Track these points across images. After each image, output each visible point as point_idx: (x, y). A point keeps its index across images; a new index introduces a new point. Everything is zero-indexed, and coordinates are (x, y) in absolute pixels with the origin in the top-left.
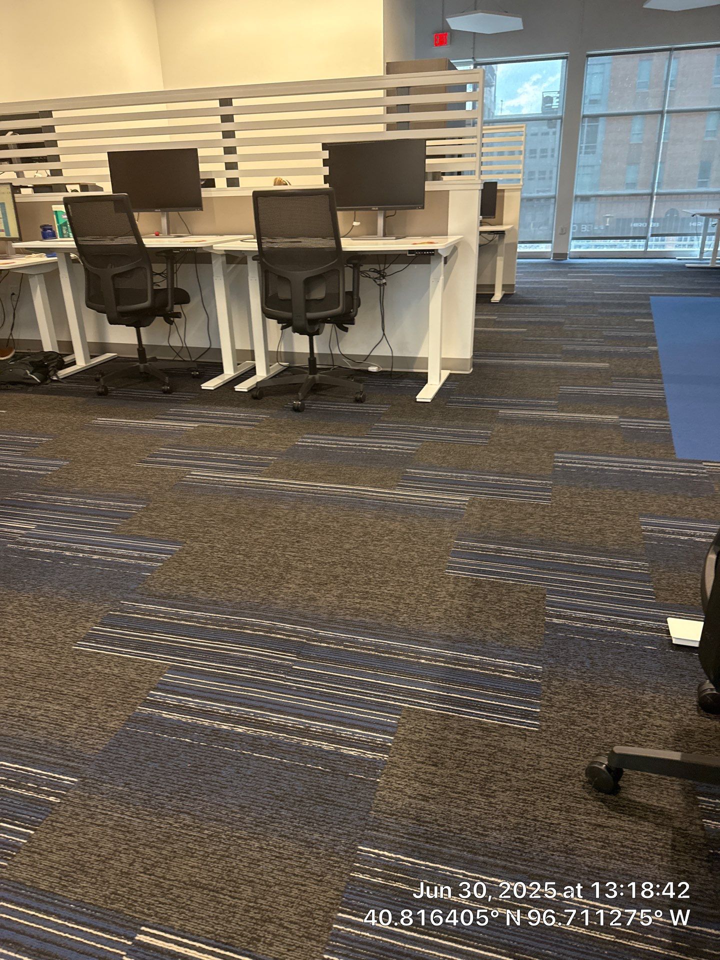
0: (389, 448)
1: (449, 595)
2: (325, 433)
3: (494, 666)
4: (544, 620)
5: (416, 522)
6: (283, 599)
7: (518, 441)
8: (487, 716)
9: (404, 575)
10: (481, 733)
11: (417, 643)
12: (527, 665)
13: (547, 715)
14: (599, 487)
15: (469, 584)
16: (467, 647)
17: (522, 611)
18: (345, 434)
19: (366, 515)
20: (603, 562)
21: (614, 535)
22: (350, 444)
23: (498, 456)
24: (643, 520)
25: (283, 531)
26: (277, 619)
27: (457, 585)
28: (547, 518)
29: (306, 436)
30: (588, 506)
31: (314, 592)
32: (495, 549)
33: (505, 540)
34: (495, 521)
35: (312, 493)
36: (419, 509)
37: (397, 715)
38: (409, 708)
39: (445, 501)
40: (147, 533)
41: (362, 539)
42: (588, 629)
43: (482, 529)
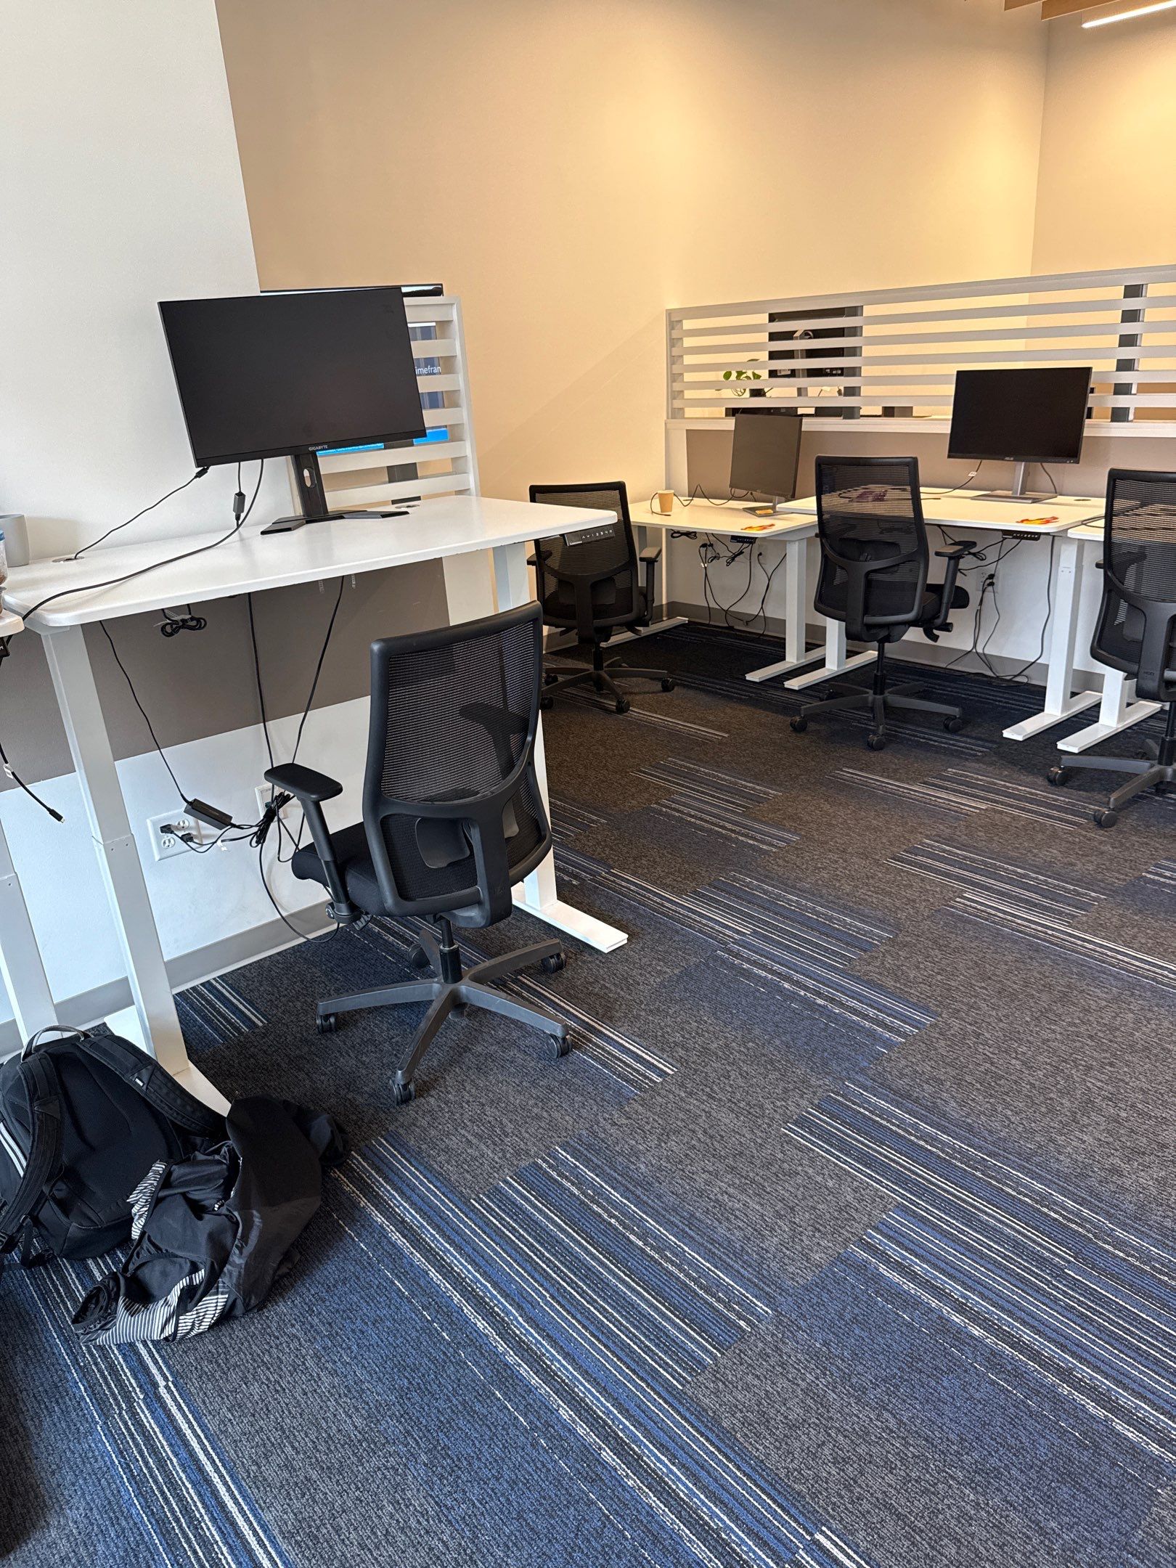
25: (1091, 1037)
26: (1055, 1187)
29: (1163, 862)
31: (1122, 1160)
40: (890, 983)
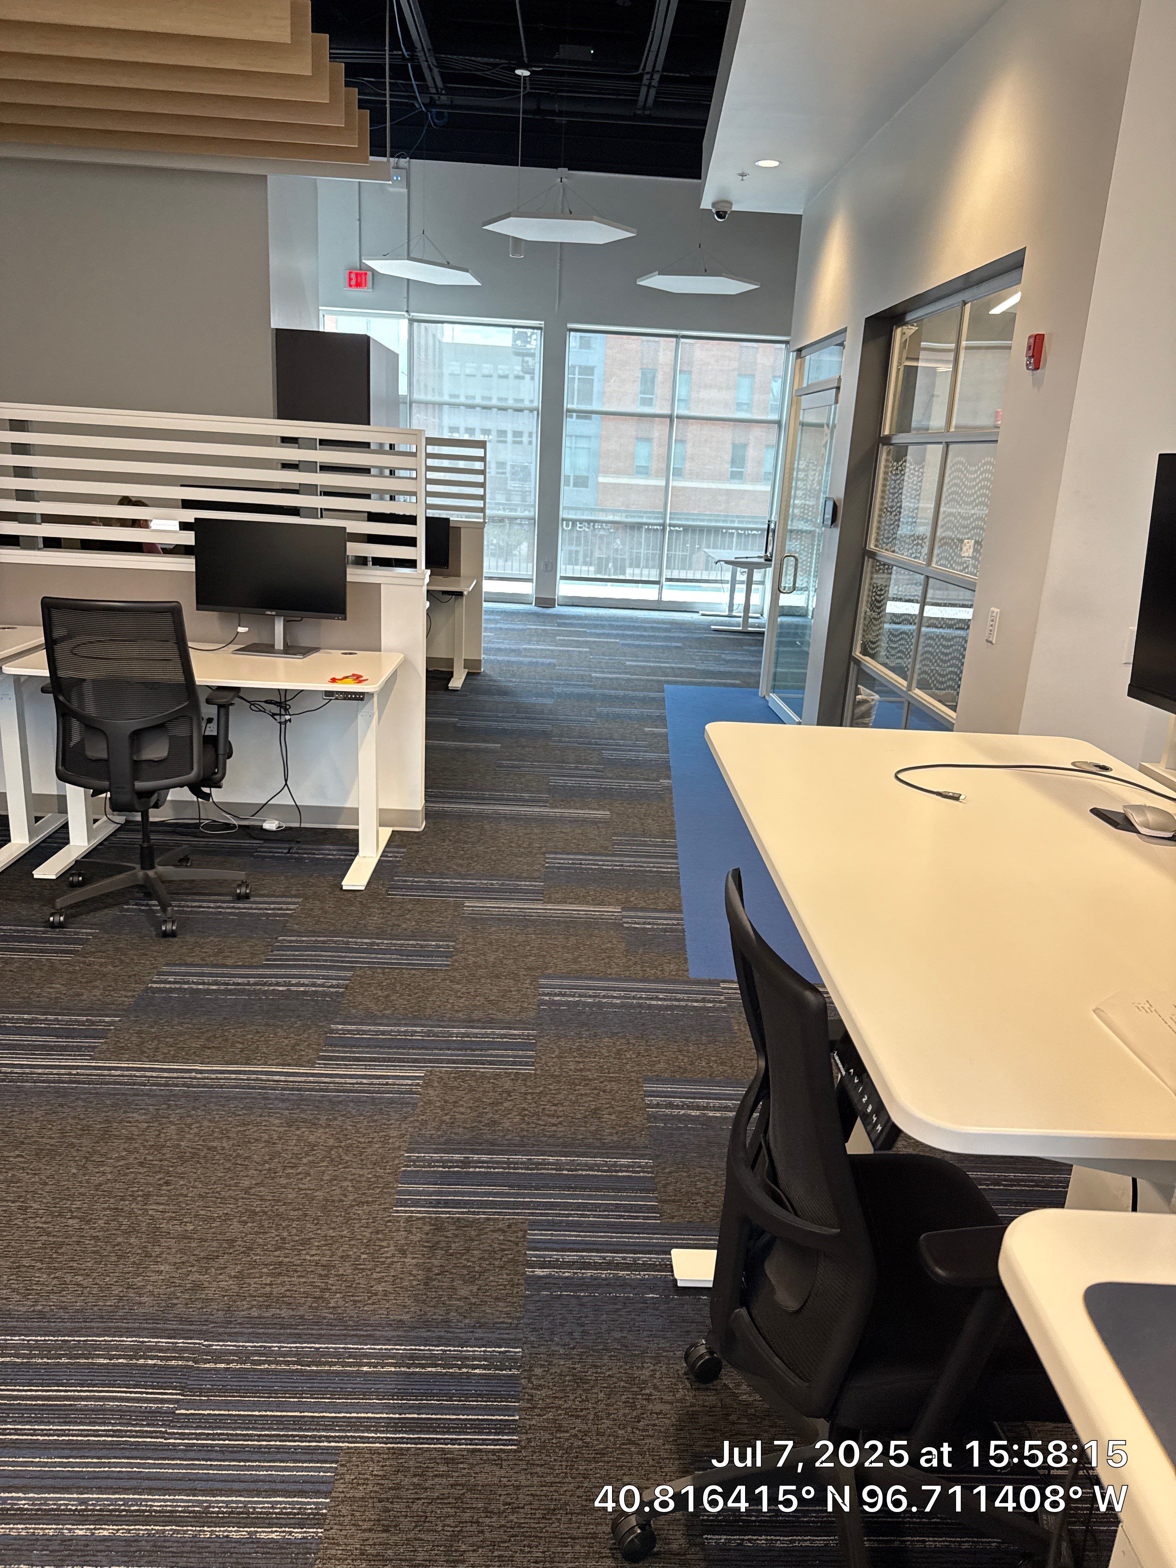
0: (303, 985)
1: (400, 1251)
2: (197, 960)
3: (460, 1359)
4: (524, 1273)
5: (348, 1125)
6: (152, 1293)
7: (491, 958)
8: (452, 1439)
9: (333, 1225)
10: (445, 1468)
11: (356, 1339)
12: (503, 1349)
13: (528, 1422)
14: (596, 1035)
15: (427, 1228)
16: (425, 1335)
17: (497, 1263)
18: (229, 962)
19: (272, 1119)
20: (598, 1165)
21: (613, 1117)
22: (240, 980)
23: (464, 990)
24: (648, 1087)
25: (141, 1164)
26: (145, 1333)
27: (410, 1232)
28: (529, 1097)
29: (165, 969)
30: (581, 1070)
31: (200, 1273)
32: (461, 1161)
33: (474, 1145)
34: (462, 1110)
35: (183, 1085)
36: (353, 1101)
37: (332, 1462)
38: (348, 1448)
39: (390, 1081)
41: (267, 1166)
42: (579, 1278)
43: (444, 1127)
